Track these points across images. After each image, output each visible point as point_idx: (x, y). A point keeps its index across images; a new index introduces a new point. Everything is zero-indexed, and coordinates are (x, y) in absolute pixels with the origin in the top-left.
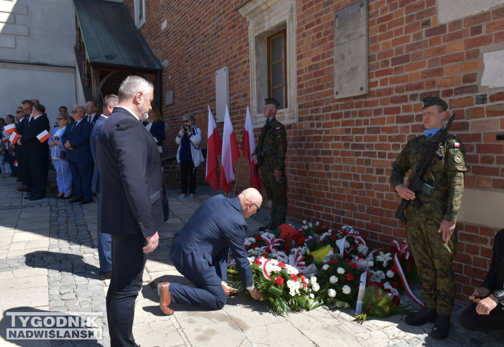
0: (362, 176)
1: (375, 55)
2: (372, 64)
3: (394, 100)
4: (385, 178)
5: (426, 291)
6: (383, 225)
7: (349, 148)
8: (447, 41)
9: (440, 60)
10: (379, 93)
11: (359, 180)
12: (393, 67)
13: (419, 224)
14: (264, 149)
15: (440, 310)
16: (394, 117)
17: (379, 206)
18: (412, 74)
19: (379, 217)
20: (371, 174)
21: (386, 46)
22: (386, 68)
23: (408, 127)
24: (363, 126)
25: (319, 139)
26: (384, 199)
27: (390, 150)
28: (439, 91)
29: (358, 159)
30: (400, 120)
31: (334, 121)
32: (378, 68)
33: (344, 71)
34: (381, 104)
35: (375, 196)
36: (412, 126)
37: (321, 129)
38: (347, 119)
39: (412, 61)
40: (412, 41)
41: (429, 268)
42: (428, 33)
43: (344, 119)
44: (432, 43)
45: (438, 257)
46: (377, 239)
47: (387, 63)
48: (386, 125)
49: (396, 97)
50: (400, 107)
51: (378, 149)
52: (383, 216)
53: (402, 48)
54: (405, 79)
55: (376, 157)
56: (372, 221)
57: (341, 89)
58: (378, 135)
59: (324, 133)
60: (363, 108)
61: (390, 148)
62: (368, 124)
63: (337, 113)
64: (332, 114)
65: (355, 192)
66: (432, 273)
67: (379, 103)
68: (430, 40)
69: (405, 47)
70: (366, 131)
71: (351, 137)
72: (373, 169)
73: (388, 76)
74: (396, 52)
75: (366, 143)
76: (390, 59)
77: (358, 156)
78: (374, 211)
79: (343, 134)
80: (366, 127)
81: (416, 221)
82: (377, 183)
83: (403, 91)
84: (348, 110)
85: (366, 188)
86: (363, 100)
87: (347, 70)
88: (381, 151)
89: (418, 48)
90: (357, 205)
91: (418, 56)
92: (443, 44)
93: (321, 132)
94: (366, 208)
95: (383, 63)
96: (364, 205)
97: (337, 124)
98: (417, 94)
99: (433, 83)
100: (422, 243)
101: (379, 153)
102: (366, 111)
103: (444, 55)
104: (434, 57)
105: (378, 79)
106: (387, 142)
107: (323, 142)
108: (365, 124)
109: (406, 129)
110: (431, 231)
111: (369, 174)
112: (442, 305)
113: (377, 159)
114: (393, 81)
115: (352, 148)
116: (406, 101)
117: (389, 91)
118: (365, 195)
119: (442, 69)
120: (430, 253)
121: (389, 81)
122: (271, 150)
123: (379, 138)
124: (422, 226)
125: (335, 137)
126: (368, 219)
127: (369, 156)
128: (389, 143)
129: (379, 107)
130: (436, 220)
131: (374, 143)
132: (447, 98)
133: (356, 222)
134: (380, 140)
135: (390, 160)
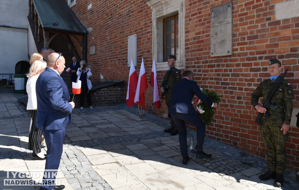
0: (228, 100)
1: (237, 34)
2: (235, 39)
3: (248, 59)
4: (242, 102)
5: (270, 162)
6: (241, 128)
7: (219, 85)
8: (281, 29)
9: (277, 39)
10: (239, 55)
11: (225, 103)
12: (248, 41)
13: (268, 126)
14: (168, 84)
15: (278, 171)
16: (248, 68)
17: (239, 117)
18: (259, 45)
19: (238, 123)
20: (234, 99)
21: (244, 30)
22: (243, 41)
23: (257, 74)
24: (228, 73)
25: (200, 78)
26: (242, 113)
27: (245, 86)
28: (276, 56)
29: (225, 91)
30: (252, 70)
31: (210, 69)
32: (239, 41)
33: (217, 41)
34: (240, 61)
35: (236, 111)
36: (259, 74)
37: (201, 73)
38: (218, 68)
39: (260, 38)
40: (259, 28)
41: (272, 149)
42: (270, 24)
43: (216, 68)
44: (272, 29)
45: (279, 143)
46: (237, 136)
47: (244, 39)
48: (243, 73)
49: (250, 58)
50: (252, 63)
51: (238, 86)
52: (241, 123)
53: (254, 31)
54: (255, 48)
55: (237, 90)
56: (234, 126)
57: (215, 51)
58: (238, 78)
59: (203, 75)
60: (229, 63)
61: (246, 85)
62: (232, 71)
63: (212, 65)
64: (208, 65)
65: (223, 109)
66: (274, 152)
67: (239, 60)
68: (271, 28)
69: (255, 31)
70: (230, 75)
71: (221, 79)
72: (235, 96)
73: (245, 46)
74: (250, 33)
75: (230, 82)
76: (246, 36)
77: (225, 89)
78: (236, 120)
79: (215, 76)
80: (230, 73)
81: (266, 125)
82: (238, 104)
83: (254, 55)
84: (219, 63)
85: (230, 107)
86: (229, 58)
87: (219, 41)
88: (240, 87)
89: (263, 31)
90: (224, 116)
91: (264, 36)
92: (278, 31)
93: (201, 75)
94: (230, 118)
95: (242, 39)
96: (229, 117)
97: (212, 71)
98: (263, 57)
99: (273, 51)
100: (269, 136)
101: (239, 88)
102: (231, 64)
103: (279, 37)
104: (273, 37)
105: (239, 47)
106: (244, 82)
107: (202, 80)
108: (230, 71)
109: (256, 75)
110: (275, 130)
111: (233, 99)
112: (279, 169)
113: (238, 91)
114: (248, 49)
115: (221, 85)
116: (256, 60)
117: (246, 54)
118: (230, 111)
119: (278, 44)
120: (273, 141)
121: (245, 49)
122: (173, 85)
123: (239, 80)
124: (270, 127)
125: (210, 78)
126: (231, 125)
127: (232, 89)
128: (245, 82)
129: (239, 62)
130: (279, 124)
131: (236, 82)
132: (281, 60)
133: (224, 126)
134: (239, 81)
135: (245, 92)
